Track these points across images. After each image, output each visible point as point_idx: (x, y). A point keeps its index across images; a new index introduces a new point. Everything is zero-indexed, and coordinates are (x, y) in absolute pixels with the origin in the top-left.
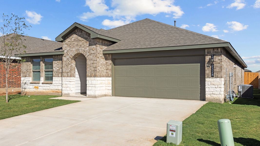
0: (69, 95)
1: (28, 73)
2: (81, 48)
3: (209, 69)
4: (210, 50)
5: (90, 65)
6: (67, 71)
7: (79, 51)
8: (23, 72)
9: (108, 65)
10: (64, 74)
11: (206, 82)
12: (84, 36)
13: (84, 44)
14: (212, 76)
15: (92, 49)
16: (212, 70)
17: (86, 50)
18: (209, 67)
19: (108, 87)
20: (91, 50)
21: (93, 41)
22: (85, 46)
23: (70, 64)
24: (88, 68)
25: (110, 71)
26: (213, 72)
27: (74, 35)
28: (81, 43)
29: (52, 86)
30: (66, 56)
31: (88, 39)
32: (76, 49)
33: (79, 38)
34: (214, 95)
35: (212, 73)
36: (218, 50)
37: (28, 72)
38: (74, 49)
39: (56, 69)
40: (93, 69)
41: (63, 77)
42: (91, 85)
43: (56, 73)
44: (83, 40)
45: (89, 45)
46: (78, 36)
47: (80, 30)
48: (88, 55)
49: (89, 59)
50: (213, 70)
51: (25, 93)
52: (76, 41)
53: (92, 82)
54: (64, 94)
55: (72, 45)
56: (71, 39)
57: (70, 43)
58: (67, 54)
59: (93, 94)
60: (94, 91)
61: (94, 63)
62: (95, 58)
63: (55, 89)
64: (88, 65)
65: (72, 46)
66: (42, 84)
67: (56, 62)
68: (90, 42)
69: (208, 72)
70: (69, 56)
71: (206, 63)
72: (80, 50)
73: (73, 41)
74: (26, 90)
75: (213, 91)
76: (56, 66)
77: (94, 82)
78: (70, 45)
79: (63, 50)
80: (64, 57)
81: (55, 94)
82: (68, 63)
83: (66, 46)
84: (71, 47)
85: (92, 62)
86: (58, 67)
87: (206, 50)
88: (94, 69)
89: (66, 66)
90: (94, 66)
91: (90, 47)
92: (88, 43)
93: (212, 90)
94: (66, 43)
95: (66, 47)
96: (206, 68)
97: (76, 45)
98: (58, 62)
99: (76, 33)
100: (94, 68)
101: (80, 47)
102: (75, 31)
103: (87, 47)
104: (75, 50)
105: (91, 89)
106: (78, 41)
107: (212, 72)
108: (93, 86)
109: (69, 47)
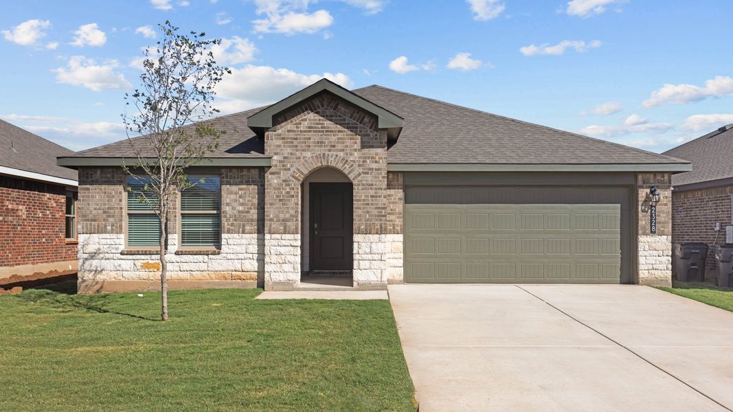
0: (292, 284)
1: (111, 220)
2: (335, 153)
3: (645, 216)
4: (648, 175)
5: (364, 200)
6: (282, 216)
7: (328, 162)
8: (90, 217)
9: (393, 203)
10: (273, 226)
11: (641, 246)
12: (345, 120)
13: (343, 143)
14: (652, 232)
15: (372, 158)
16: (651, 219)
17: (352, 159)
18: (647, 212)
19: (395, 260)
20: (368, 161)
21: (376, 135)
22: (347, 146)
23: (293, 196)
24: (357, 208)
25: (398, 218)
26: (655, 223)
27: (309, 113)
28: (333, 139)
29: (219, 261)
30: (277, 173)
31: (358, 130)
32: (314, 155)
33: (327, 123)
34: (656, 272)
35: (651, 226)
36: (663, 177)
37: (113, 216)
38: (308, 154)
39: (233, 208)
40: (375, 212)
41: (270, 233)
42: (370, 257)
43: (236, 220)
44: (339, 131)
45: (363, 146)
46: (321, 118)
47: (330, 103)
48: (359, 174)
49: (363, 185)
50: (655, 219)
51: (97, 287)
52: (316, 131)
53: (372, 245)
54: (270, 283)
55: (299, 143)
56: (296, 124)
57: (292, 135)
58: (283, 166)
59: (375, 279)
60: (380, 271)
61: (380, 196)
62: (381, 181)
63: (233, 268)
64: (358, 200)
65: (303, 145)
66: (176, 254)
67: (234, 188)
68: (366, 139)
69: (644, 222)
70: (291, 172)
71: (640, 203)
72: (330, 159)
73: (305, 131)
74: (100, 277)
75: (654, 263)
76: (236, 201)
77: (378, 247)
78: (296, 142)
79: (267, 154)
80: (270, 176)
81: (232, 284)
82: (288, 193)
83: (279, 142)
84: (297, 146)
85: (372, 192)
86: (242, 204)
87: (640, 177)
88: (378, 212)
89: (280, 200)
90: (377, 204)
91: (366, 150)
92: (359, 141)
93: (651, 260)
94: (280, 135)
95: (279, 146)
96: (640, 215)
97: (314, 143)
98: (240, 189)
99: (316, 109)
100: (379, 208)
101: (330, 150)
102: (312, 103)
103: (355, 150)
104: (312, 157)
105: (368, 266)
106: (323, 131)
107: (651, 223)
108: (376, 257)
109: (289, 147)
